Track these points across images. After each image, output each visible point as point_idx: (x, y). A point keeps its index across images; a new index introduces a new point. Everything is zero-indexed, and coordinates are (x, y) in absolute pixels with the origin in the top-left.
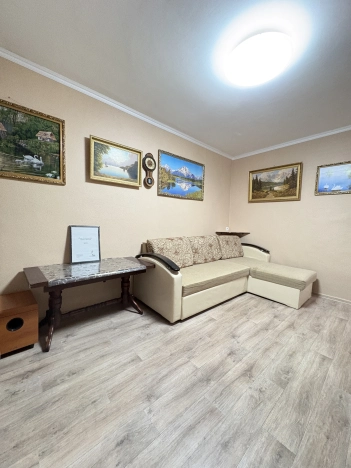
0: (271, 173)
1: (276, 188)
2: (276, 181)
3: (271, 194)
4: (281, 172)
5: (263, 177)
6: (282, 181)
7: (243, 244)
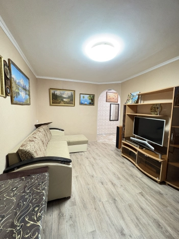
0: (62, 92)
1: (64, 100)
2: (64, 96)
3: (62, 102)
4: (67, 92)
5: (58, 93)
6: (67, 97)
7: (50, 129)
